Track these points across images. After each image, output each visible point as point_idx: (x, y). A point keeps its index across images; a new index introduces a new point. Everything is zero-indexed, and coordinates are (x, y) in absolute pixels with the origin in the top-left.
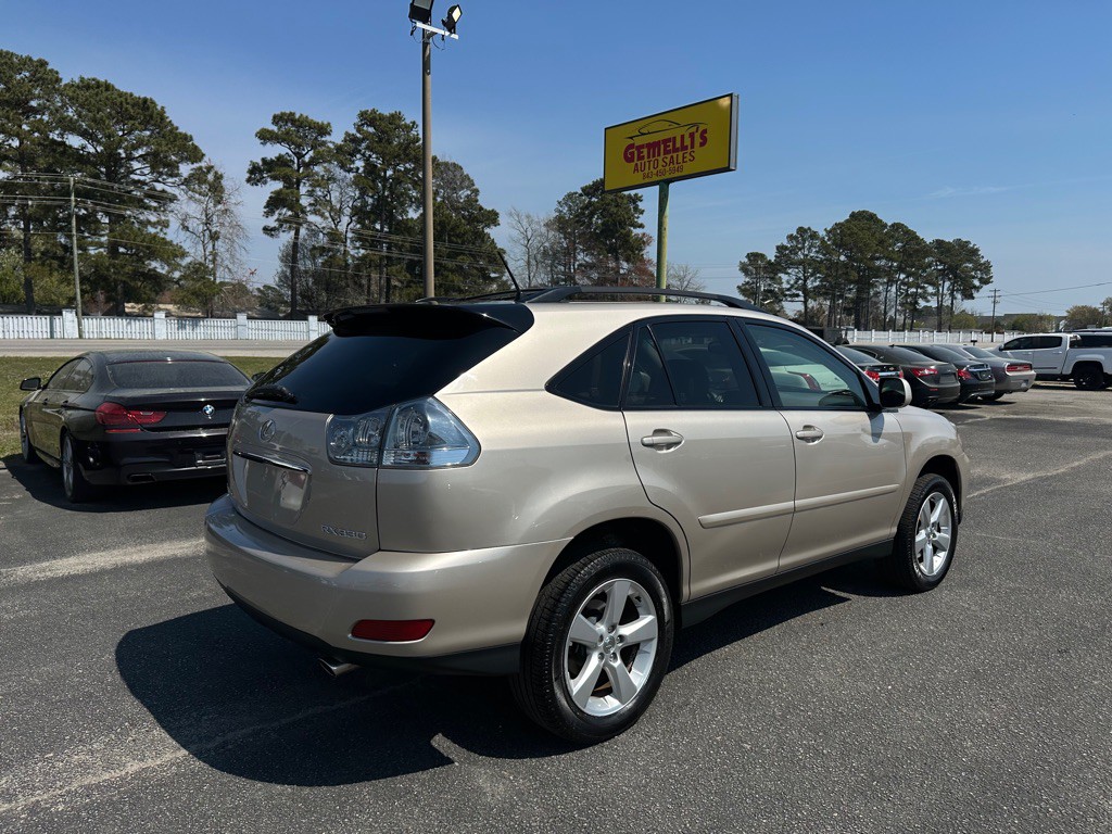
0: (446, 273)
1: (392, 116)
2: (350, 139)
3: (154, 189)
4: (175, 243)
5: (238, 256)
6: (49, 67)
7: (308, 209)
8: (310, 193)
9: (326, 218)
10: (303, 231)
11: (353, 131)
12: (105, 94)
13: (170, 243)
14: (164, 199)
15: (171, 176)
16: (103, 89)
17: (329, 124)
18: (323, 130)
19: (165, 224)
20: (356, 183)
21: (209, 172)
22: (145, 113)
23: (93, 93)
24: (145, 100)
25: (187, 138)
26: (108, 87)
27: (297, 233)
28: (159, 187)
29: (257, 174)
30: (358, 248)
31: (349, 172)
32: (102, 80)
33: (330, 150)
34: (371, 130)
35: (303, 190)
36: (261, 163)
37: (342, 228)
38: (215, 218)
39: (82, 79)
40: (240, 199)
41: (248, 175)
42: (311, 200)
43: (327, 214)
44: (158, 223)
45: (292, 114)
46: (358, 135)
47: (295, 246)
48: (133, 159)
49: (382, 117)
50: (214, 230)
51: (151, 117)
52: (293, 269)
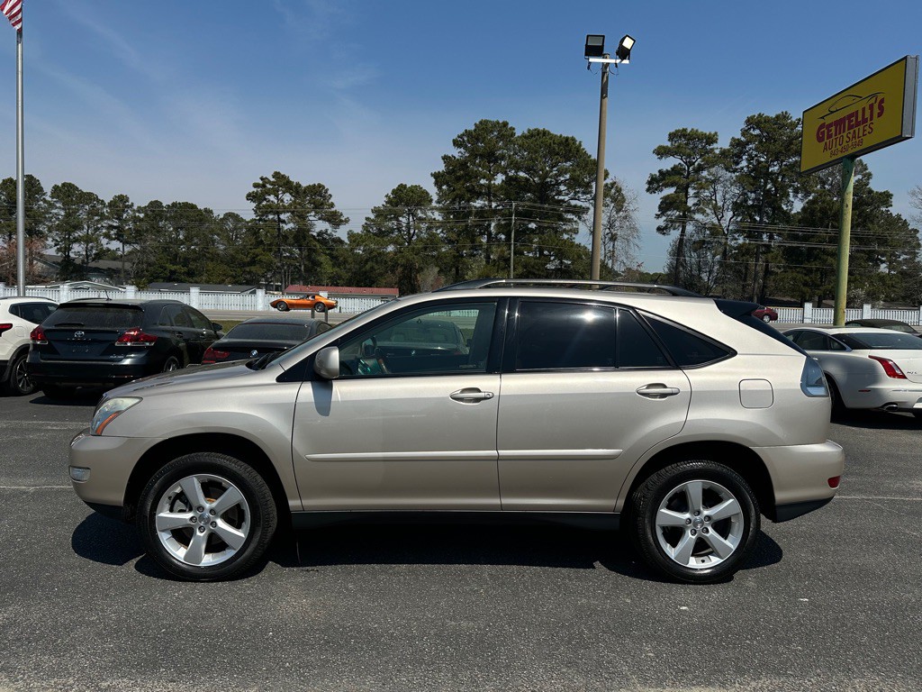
0: (825, 257)
1: (777, 117)
2: (736, 143)
3: (569, 205)
4: (582, 245)
5: (631, 252)
6: (509, 126)
7: (693, 208)
8: (696, 195)
9: (708, 215)
10: (690, 228)
11: (738, 136)
12: (543, 139)
13: (579, 246)
14: (580, 212)
15: (584, 193)
16: (541, 135)
17: (716, 133)
18: (711, 139)
19: (576, 231)
20: (739, 181)
21: (612, 187)
22: (568, 148)
23: (538, 138)
24: (567, 139)
26: (545, 133)
27: (683, 231)
28: (573, 203)
29: (655, 183)
30: (736, 239)
31: (734, 172)
32: (541, 129)
33: (715, 155)
34: (757, 132)
35: (691, 192)
36: (658, 174)
37: (724, 224)
38: (617, 224)
39: (529, 130)
40: (637, 206)
41: (647, 186)
42: (696, 201)
43: (708, 211)
44: (571, 230)
45: (685, 130)
46: (743, 139)
47: (681, 240)
48: (559, 184)
49: (767, 120)
50: (614, 232)
51: (570, 151)
52: (677, 260)
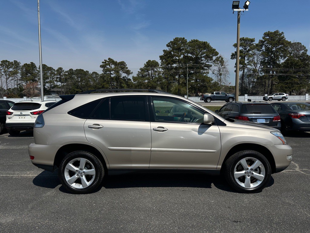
0: (292, 78)
1: (275, 32)
2: (261, 42)
4: (210, 77)
5: (227, 79)
6: (185, 39)
7: (247, 64)
8: (248, 59)
9: (252, 66)
10: (246, 70)
11: (262, 39)
12: (196, 43)
13: (209, 77)
14: (209, 66)
15: (210, 60)
16: (196, 41)
17: (254, 38)
18: (252, 40)
19: (208, 73)
20: (262, 54)
21: (220, 58)
22: (205, 45)
23: (195, 43)
24: (205, 42)
25: (214, 50)
26: (197, 41)
27: (244, 71)
28: (207, 63)
29: (234, 56)
30: (262, 74)
31: (260, 51)
32: (196, 39)
33: (254, 46)
34: (268, 37)
35: (246, 58)
36: (234, 53)
37: (257, 68)
38: (221, 70)
39: (192, 40)
40: (228, 64)
41: (231, 57)
42: (248, 61)
43: (252, 65)
44: (206, 73)
45: (243, 38)
46: (263, 40)
47: (243, 74)
48: (202, 57)
49: (271, 33)
50: (221, 73)
51: (206, 46)
52: (242, 81)
